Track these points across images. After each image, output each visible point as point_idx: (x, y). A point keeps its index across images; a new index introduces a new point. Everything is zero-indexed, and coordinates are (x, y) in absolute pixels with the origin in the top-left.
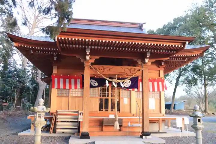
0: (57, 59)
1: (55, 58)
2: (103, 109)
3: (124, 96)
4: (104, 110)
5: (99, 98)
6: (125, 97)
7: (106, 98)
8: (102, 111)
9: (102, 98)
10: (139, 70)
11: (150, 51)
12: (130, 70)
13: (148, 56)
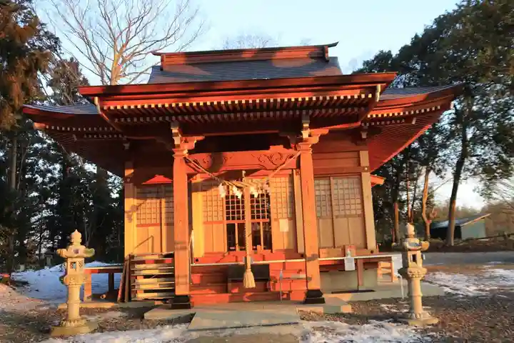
0: (130, 147)
1: (127, 146)
2: (234, 245)
3: (280, 216)
4: (238, 248)
5: (226, 222)
6: (282, 218)
7: (241, 221)
8: (235, 250)
9: (231, 222)
10: (291, 157)
11: (304, 112)
12: (270, 158)
13: (306, 125)
